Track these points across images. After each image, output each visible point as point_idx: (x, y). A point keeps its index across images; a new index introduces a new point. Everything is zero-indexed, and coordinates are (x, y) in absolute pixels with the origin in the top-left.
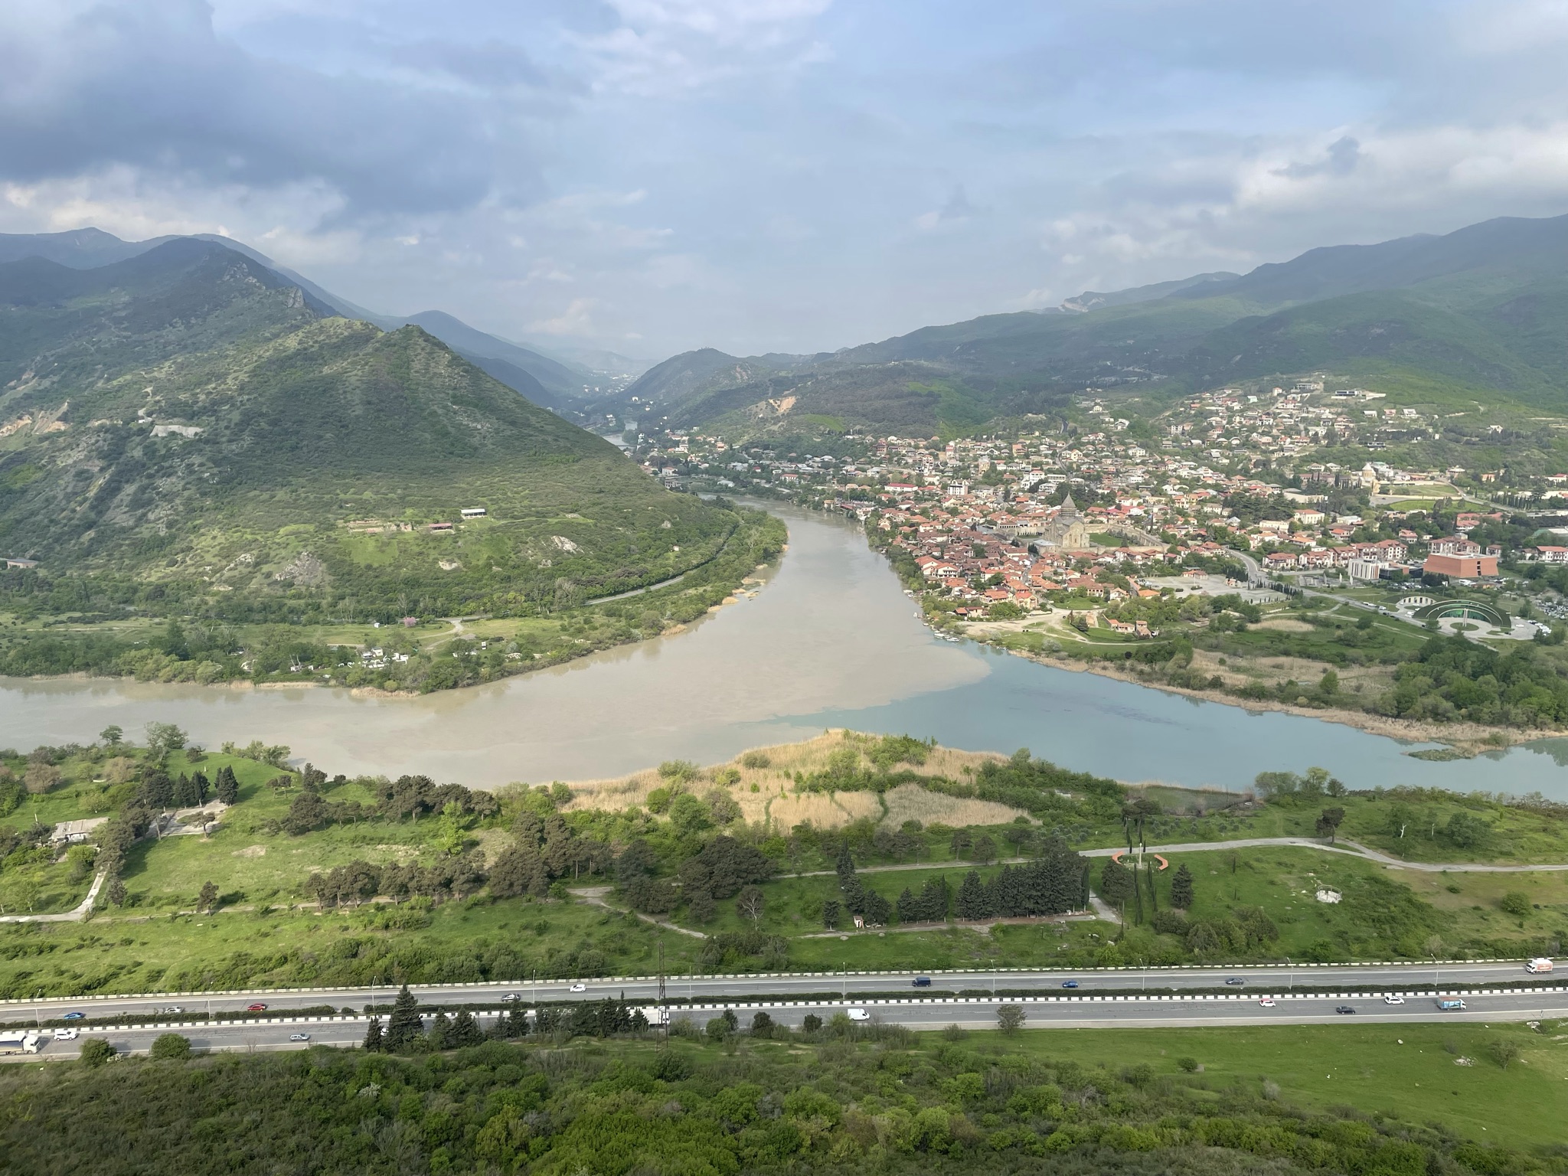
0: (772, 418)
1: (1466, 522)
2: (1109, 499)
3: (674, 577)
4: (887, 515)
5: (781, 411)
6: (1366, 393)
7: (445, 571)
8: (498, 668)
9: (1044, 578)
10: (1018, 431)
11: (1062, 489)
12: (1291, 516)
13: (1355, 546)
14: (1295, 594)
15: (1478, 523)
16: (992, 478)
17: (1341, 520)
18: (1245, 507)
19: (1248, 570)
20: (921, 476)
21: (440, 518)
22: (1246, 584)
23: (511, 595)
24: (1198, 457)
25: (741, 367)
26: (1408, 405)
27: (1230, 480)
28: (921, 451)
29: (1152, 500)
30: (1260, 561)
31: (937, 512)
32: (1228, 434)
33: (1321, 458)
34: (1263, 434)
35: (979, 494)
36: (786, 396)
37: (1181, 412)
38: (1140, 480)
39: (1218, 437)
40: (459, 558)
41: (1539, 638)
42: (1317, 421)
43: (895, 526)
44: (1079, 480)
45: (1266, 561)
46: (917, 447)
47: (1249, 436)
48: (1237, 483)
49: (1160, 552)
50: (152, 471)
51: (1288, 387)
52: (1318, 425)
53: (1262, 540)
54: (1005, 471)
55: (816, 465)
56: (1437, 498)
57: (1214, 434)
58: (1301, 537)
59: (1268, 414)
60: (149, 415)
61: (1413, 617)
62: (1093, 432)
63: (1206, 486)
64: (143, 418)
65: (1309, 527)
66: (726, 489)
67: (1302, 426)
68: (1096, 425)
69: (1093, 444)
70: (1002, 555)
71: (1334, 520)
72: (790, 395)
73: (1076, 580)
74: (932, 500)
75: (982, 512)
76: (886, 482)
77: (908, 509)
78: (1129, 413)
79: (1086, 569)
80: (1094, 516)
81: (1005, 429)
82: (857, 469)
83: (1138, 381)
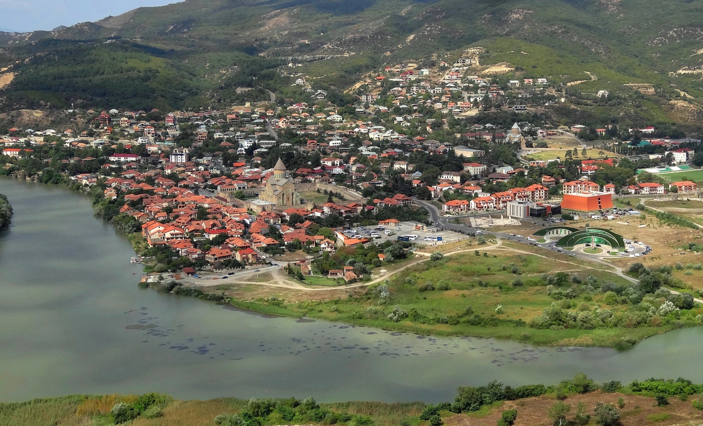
2: (316, 160)
4: (114, 185)
9: (264, 235)
10: (231, 101)
11: (274, 153)
12: (462, 168)
13: (511, 191)
15: (596, 168)
16: (211, 146)
17: (499, 170)
18: (426, 163)
20: (143, 147)
22: (430, 228)
24: (385, 121)
26: (541, 76)
27: (412, 140)
28: (142, 122)
29: (350, 159)
32: (408, 101)
33: (482, 119)
34: (435, 101)
37: (369, 84)
38: (339, 143)
39: (401, 104)
43: (121, 193)
44: (288, 144)
45: (445, 207)
46: (139, 119)
47: (425, 103)
49: (360, 204)
51: (451, 62)
52: (477, 93)
53: (441, 190)
54: (222, 139)
56: (567, 150)
57: (397, 102)
58: (471, 187)
59: (438, 84)
65: (476, 177)
68: (299, 96)
69: (298, 112)
72: (8, 71)
73: (291, 234)
74: (154, 168)
75: (203, 176)
76: (111, 153)
77: (133, 178)
78: (326, 85)
79: (298, 225)
80: (303, 176)
81: (219, 101)
82: (79, 142)
83: (332, 57)
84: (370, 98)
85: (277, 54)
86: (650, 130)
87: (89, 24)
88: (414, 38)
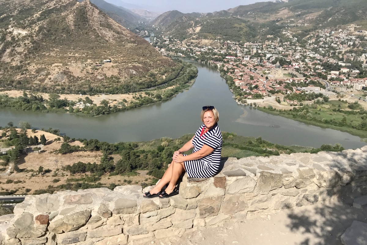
0: (194, 34)
2: (290, 63)
4: (226, 66)
5: (197, 31)
7: (100, 79)
8: (115, 109)
9: (270, 87)
10: (265, 40)
11: (277, 59)
12: (340, 70)
13: (356, 79)
14: (338, 93)
16: (257, 55)
17: (353, 71)
18: (327, 66)
19: (326, 86)
20: (236, 54)
22: (325, 90)
24: (315, 50)
25: (185, 17)
27: (324, 58)
28: (237, 46)
29: (301, 63)
30: (330, 83)
31: (240, 65)
32: (325, 43)
33: (351, 52)
34: (335, 44)
35: (253, 60)
36: (198, 27)
37: (312, 36)
38: (299, 57)
40: (103, 75)
42: (351, 40)
43: (228, 69)
44: (282, 56)
45: (332, 83)
46: (236, 44)
47: (331, 44)
48: (325, 59)
49: (302, 79)
50: (14, 45)
51: (343, 29)
52: (351, 41)
53: (331, 77)
54: (261, 53)
55: (206, 49)
57: (321, 43)
58: (342, 77)
59: (337, 37)
60: (12, 27)
62: (287, 42)
63: (317, 60)
64: (10, 28)
65: (344, 73)
66: (180, 57)
67: (346, 42)
68: (288, 39)
69: (286, 45)
70: (258, 79)
71: (352, 71)
72: (200, 26)
73: (278, 87)
74: (239, 61)
75: (253, 66)
76: (227, 55)
77: (232, 64)
78: (297, 36)
79: (281, 84)
80: (285, 68)
81: (261, 40)
82: (218, 51)
83: (301, 26)
84: (311, 41)
85: (282, 24)
87: (224, 11)
88: (331, 19)
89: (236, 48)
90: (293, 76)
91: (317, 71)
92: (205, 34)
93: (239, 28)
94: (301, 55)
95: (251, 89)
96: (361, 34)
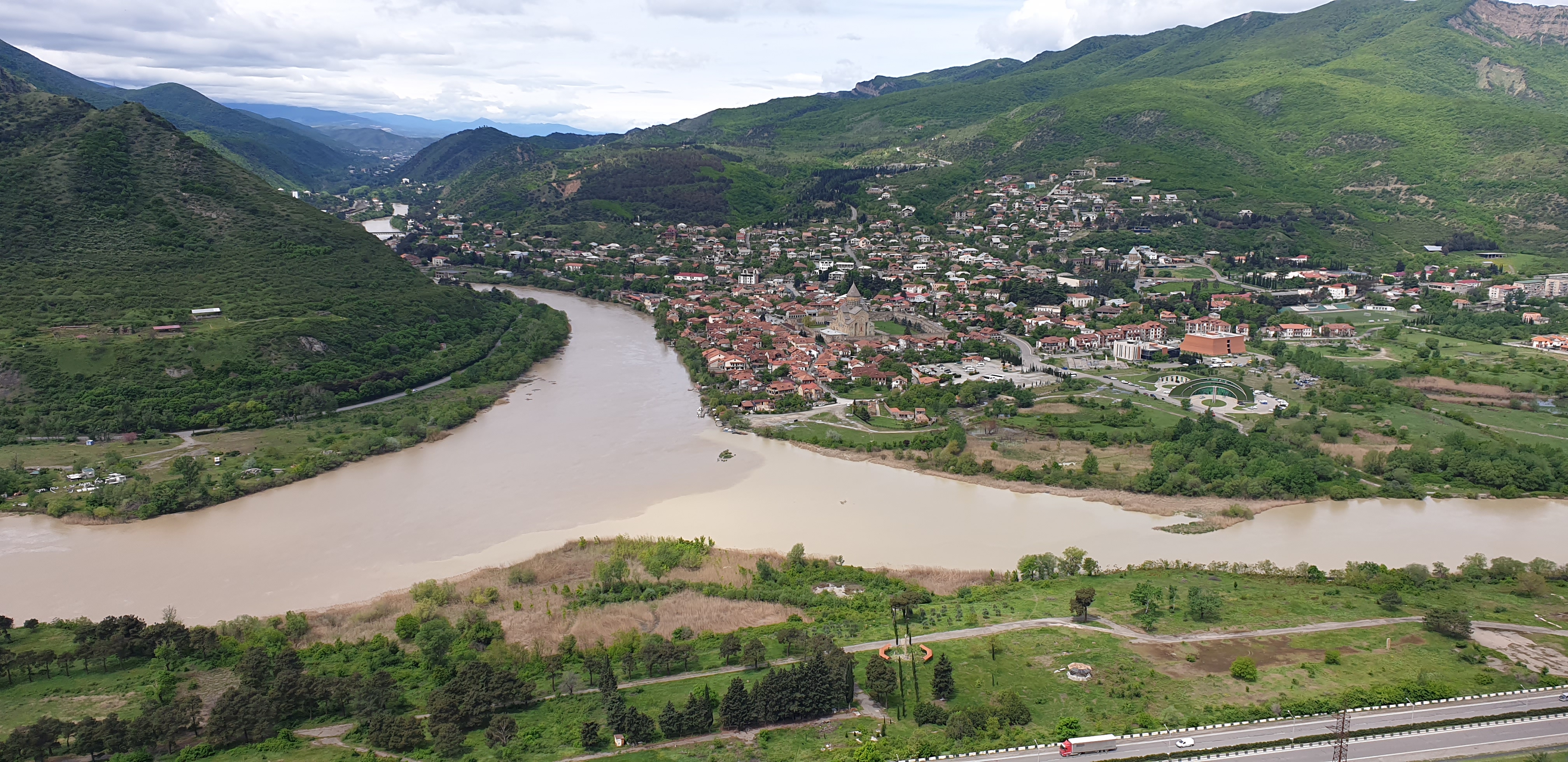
0: (557, 203)
1: (1219, 302)
2: (897, 286)
3: (440, 377)
4: (677, 306)
5: (566, 195)
6: (1133, 179)
7: (173, 379)
8: (231, 487)
9: (831, 368)
10: (809, 217)
11: (852, 277)
12: (1064, 300)
13: (1120, 328)
14: (1065, 377)
15: (1229, 303)
16: (783, 267)
17: (1109, 303)
18: (1022, 292)
19: (1023, 356)
20: (711, 264)
21: (165, 319)
22: (1019, 368)
23: (250, 404)
24: (978, 242)
25: (522, 147)
26: (1170, 191)
27: (1009, 265)
28: (711, 239)
29: (934, 285)
30: (1034, 345)
31: (727, 302)
32: (1008, 219)
33: (1093, 243)
34: (1040, 220)
35: (771, 284)
37: (965, 199)
38: (924, 267)
39: (999, 223)
40: (190, 364)
41: (1278, 413)
42: (1090, 207)
43: (682, 315)
44: (867, 268)
45: (1040, 344)
46: (707, 235)
47: (1028, 221)
48: (1015, 269)
49: (941, 337)
51: (1063, 173)
52: (1090, 211)
53: (1037, 324)
54: (795, 260)
55: (601, 254)
56: (1195, 280)
57: (995, 220)
58: (1072, 322)
59: (1045, 200)
61: (1170, 394)
62: (882, 219)
63: (987, 272)
65: (1079, 310)
67: (1076, 212)
68: (883, 211)
69: (881, 230)
70: (790, 345)
71: (1103, 303)
72: (577, 178)
73: (860, 369)
74: (721, 290)
75: (772, 301)
76: (676, 271)
77: (698, 299)
78: (916, 199)
79: (870, 358)
80: (880, 303)
81: (796, 216)
82: (644, 258)
83: (925, 168)
84: (964, 214)
86: (1303, 259)
87: (663, 127)
88: (1022, 145)
89: (708, 247)
90: (909, 328)
91: (989, 308)
92: (596, 201)
93: (718, 181)
94: (934, 259)
95: (767, 379)
96: (1121, 186)
